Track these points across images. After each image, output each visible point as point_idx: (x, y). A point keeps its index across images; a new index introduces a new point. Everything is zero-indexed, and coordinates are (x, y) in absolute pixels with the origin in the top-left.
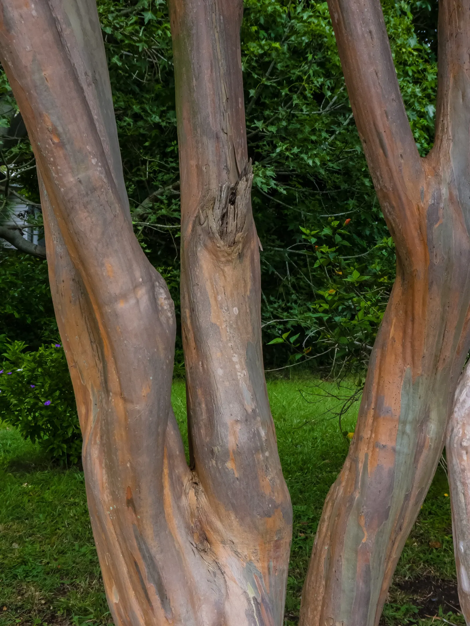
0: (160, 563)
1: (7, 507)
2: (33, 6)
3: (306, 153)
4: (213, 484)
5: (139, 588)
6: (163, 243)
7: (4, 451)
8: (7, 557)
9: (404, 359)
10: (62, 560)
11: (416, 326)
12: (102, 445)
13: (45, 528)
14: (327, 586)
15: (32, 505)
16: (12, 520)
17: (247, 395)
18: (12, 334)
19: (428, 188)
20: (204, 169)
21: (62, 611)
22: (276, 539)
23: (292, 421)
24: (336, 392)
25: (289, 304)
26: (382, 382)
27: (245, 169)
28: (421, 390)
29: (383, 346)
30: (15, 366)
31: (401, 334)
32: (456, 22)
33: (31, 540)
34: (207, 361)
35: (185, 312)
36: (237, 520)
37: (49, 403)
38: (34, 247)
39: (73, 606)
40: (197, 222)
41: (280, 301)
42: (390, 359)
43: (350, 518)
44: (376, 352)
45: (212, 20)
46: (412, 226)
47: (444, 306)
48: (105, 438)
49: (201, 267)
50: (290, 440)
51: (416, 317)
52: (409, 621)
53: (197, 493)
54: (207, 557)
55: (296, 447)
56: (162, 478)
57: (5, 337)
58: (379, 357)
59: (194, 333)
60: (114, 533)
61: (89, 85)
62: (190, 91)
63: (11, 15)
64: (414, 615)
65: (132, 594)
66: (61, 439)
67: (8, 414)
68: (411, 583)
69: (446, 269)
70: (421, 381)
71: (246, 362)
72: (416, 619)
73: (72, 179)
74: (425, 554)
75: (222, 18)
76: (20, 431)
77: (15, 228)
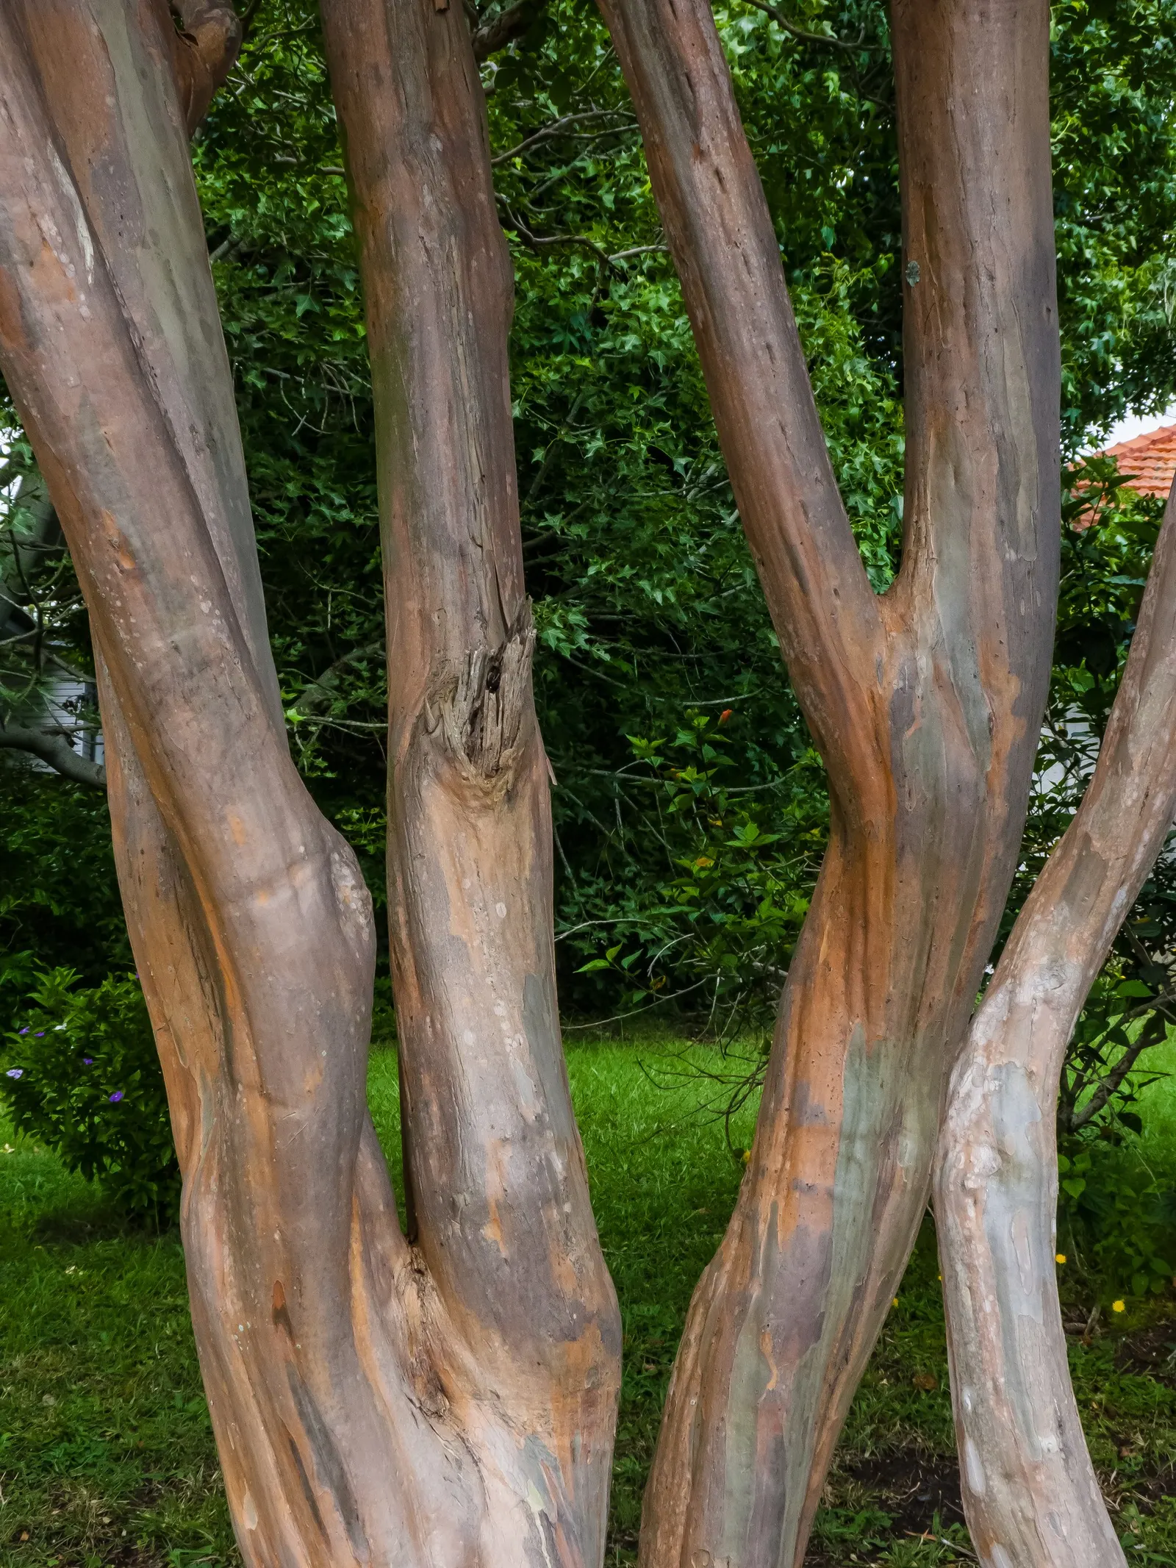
0: (344, 1443)
1: (32, 1318)
2: (83, 297)
3: (650, 578)
4: (457, 1273)
5: (300, 1496)
6: (363, 759)
7: (28, 1199)
8: (31, 1424)
9: (850, 1006)
10: (147, 1430)
11: (872, 936)
12: (222, 1194)
13: (113, 1362)
14: (695, 1484)
15: (85, 1314)
16: (44, 1345)
17: (526, 1085)
18: (46, 950)
19: (890, 657)
20: (435, 619)
21: (147, 1540)
22: (587, 1386)
23: (629, 1129)
24: (717, 1067)
25: (619, 888)
26: (803, 1054)
27: (518, 619)
28: (885, 1071)
29: (807, 977)
30: (53, 1019)
31: (842, 955)
32: (938, 330)
33: (82, 1388)
34: (441, 1014)
35: (397, 914)
36: (506, 1348)
37: (119, 1096)
38: (95, 769)
39: (171, 1528)
40: (421, 726)
41: (601, 880)
42: (820, 1006)
43: (741, 1337)
44: (793, 992)
45: (451, 322)
46: (861, 733)
47: (927, 896)
48: (227, 1179)
49: (429, 820)
50: (626, 1167)
51: (872, 919)
52: (871, 1544)
53: (421, 1291)
54: (443, 1427)
55: (638, 1180)
56: (347, 1262)
57: (33, 955)
58: (798, 1002)
59: (414, 957)
60: (246, 1380)
61: (198, 450)
62: (407, 461)
63: (38, 315)
64: (882, 1533)
65: (284, 1509)
66: (146, 1171)
67: (36, 1120)
68: (876, 1464)
69: (932, 821)
70: (883, 1051)
71: (524, 1017)
72: (886, 1540)
73: (159, 644)
74: (904, 1402)
75: (470, 316)
76: (62, 1156)
77: (57, 731)
